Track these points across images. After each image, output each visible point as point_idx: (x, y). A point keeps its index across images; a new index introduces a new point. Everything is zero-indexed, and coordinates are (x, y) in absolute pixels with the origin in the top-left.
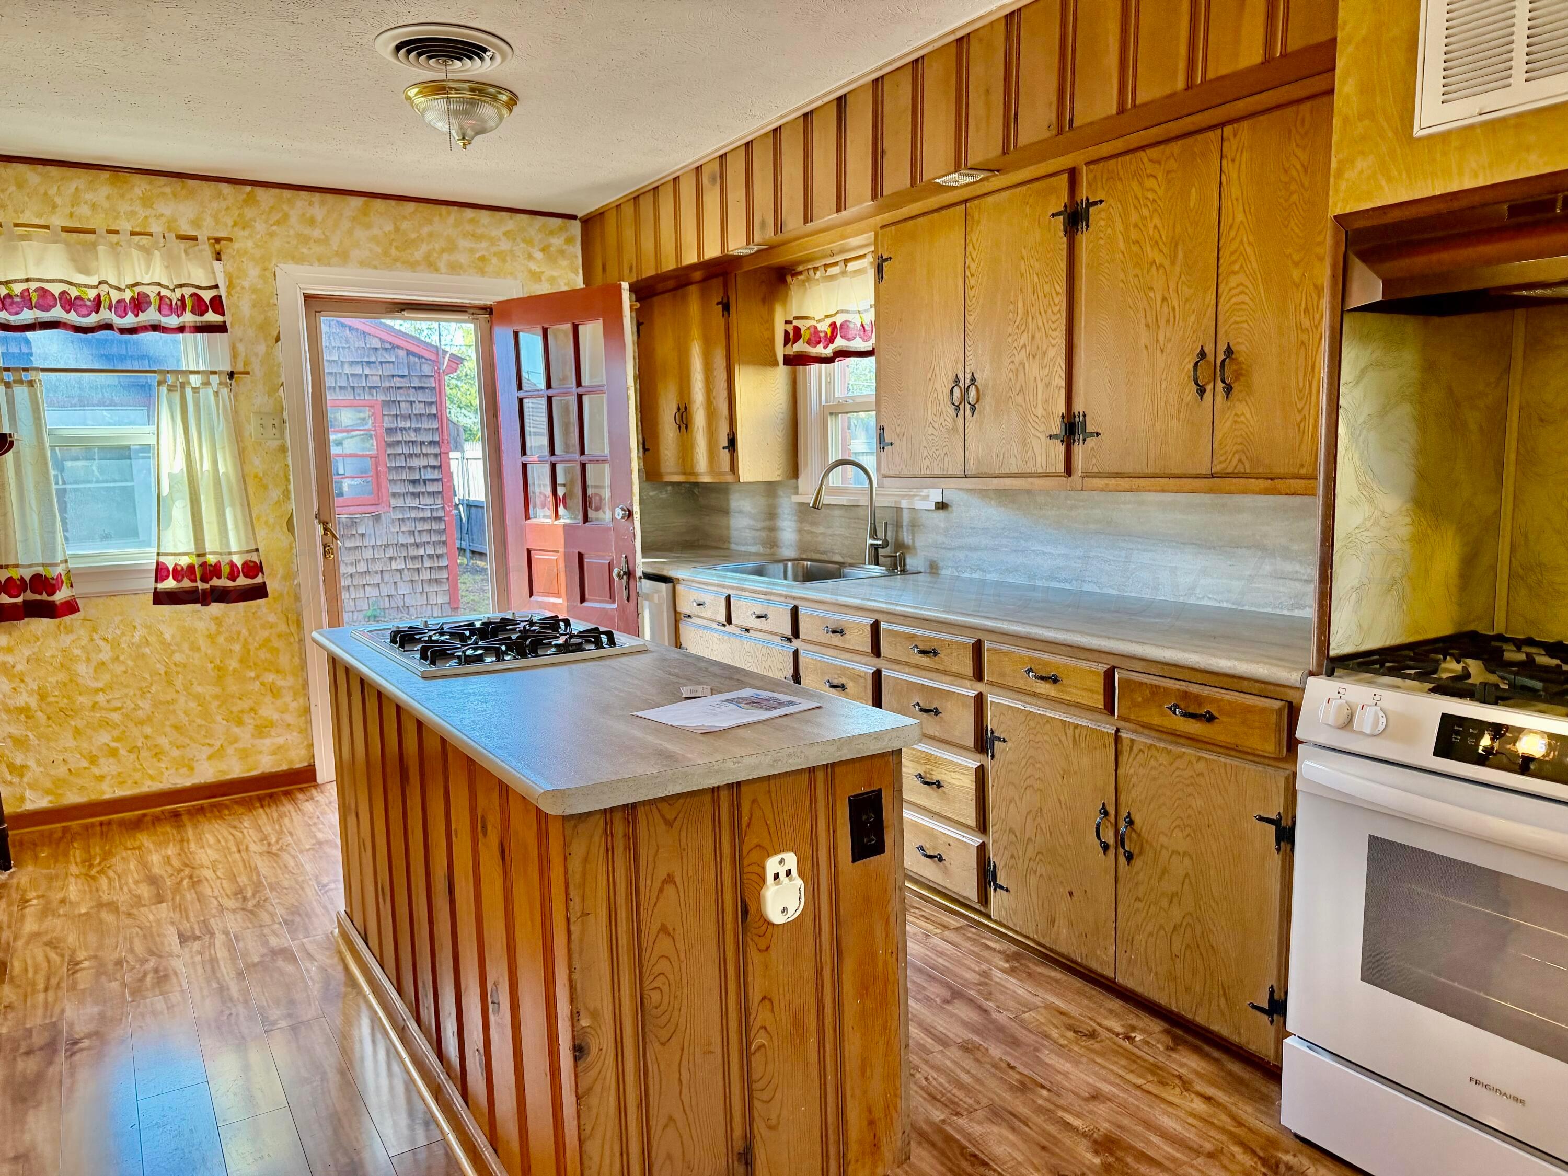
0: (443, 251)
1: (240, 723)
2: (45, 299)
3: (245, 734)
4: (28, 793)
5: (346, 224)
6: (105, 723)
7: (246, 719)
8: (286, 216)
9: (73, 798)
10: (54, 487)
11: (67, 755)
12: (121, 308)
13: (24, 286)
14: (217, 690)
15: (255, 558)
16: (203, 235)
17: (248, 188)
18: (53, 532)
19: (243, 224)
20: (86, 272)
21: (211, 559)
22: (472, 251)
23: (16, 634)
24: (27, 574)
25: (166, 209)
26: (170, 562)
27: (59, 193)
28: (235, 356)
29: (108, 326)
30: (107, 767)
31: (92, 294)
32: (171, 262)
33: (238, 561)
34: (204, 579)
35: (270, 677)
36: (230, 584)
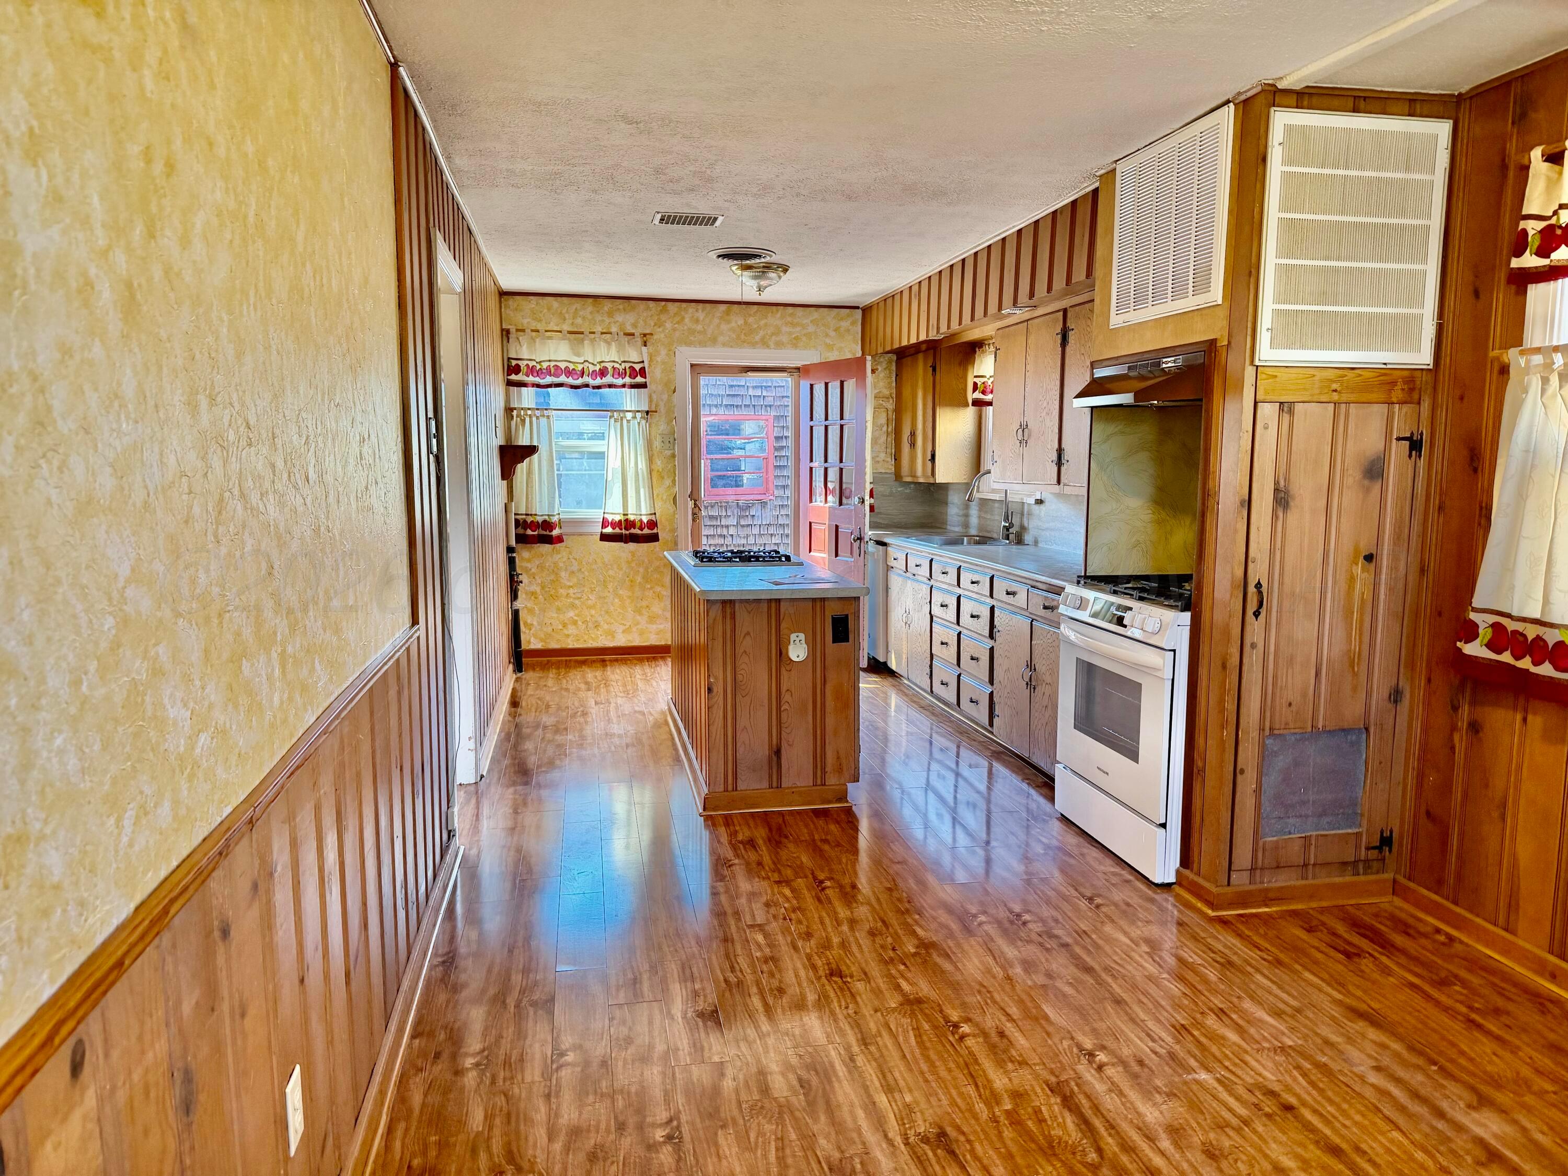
0: (773, 334)
1: (641, 614)
2: (557, 371)
3: (643, 620)
4: (532, 640)
5: (716, 321)
6: (573, 606)
7: (644, 611)
8: (683, 318)
9: (554, 645)
10: (556, 472)
11: (552, 621)
12: (594, 374)
13: (548, 364)
14: (630, 594)
15: (653, 518)
16: (637, 332)
17: (663, 303)
18: (554, 498)
19: (659, 324)
20: (578, 355)
21: (631, 518)
22: (790, 333)
23: (533, 552)
24: (540, 519)
25: (619, 318)
26: (610, 518)
27: (567, 312)
28: (651, 401)
29: (587, 386)
30: (571, 630)
31: (580, 367)
32: (621, 349)
33: (645, 519)
34: (626, 529)
35: (658, 589)
36: (639, 532)
